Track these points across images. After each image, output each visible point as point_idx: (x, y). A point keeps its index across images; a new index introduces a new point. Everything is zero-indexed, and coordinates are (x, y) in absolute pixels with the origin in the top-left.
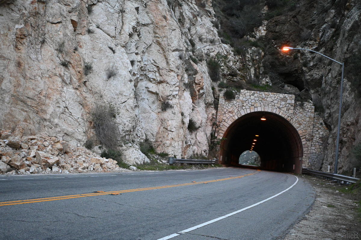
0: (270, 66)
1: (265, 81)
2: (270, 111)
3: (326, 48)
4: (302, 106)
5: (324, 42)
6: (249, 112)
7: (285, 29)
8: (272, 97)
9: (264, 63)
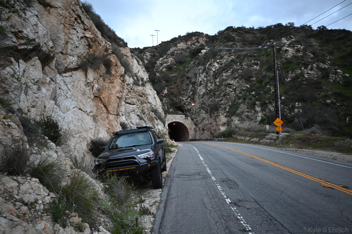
0: (172, 105)
1: (171, 110)
2: (177, 121)
3: (191, 98)
4: (187, 118)
5: (189, 96)
6: (171, 122)
7: (175, 91)
8: (178, 116)
9: (169, 104)
